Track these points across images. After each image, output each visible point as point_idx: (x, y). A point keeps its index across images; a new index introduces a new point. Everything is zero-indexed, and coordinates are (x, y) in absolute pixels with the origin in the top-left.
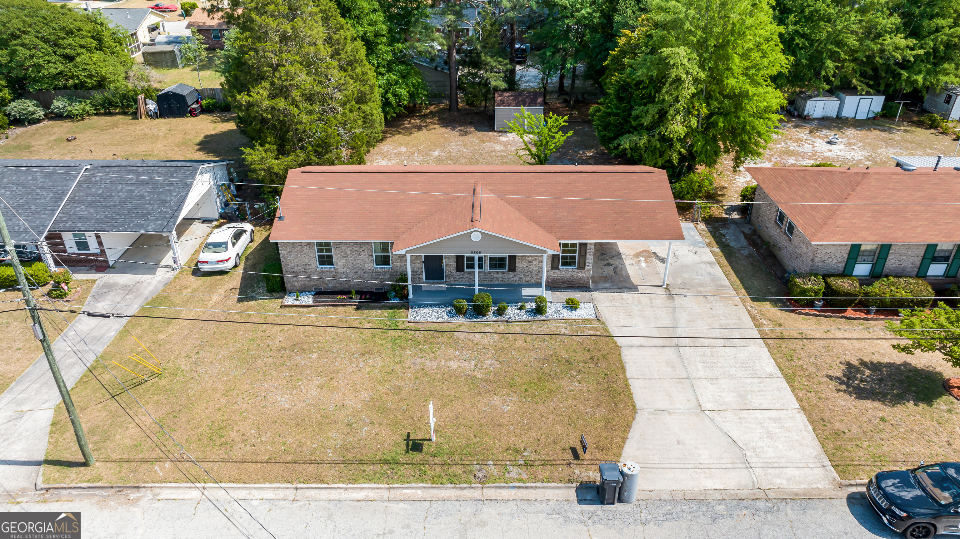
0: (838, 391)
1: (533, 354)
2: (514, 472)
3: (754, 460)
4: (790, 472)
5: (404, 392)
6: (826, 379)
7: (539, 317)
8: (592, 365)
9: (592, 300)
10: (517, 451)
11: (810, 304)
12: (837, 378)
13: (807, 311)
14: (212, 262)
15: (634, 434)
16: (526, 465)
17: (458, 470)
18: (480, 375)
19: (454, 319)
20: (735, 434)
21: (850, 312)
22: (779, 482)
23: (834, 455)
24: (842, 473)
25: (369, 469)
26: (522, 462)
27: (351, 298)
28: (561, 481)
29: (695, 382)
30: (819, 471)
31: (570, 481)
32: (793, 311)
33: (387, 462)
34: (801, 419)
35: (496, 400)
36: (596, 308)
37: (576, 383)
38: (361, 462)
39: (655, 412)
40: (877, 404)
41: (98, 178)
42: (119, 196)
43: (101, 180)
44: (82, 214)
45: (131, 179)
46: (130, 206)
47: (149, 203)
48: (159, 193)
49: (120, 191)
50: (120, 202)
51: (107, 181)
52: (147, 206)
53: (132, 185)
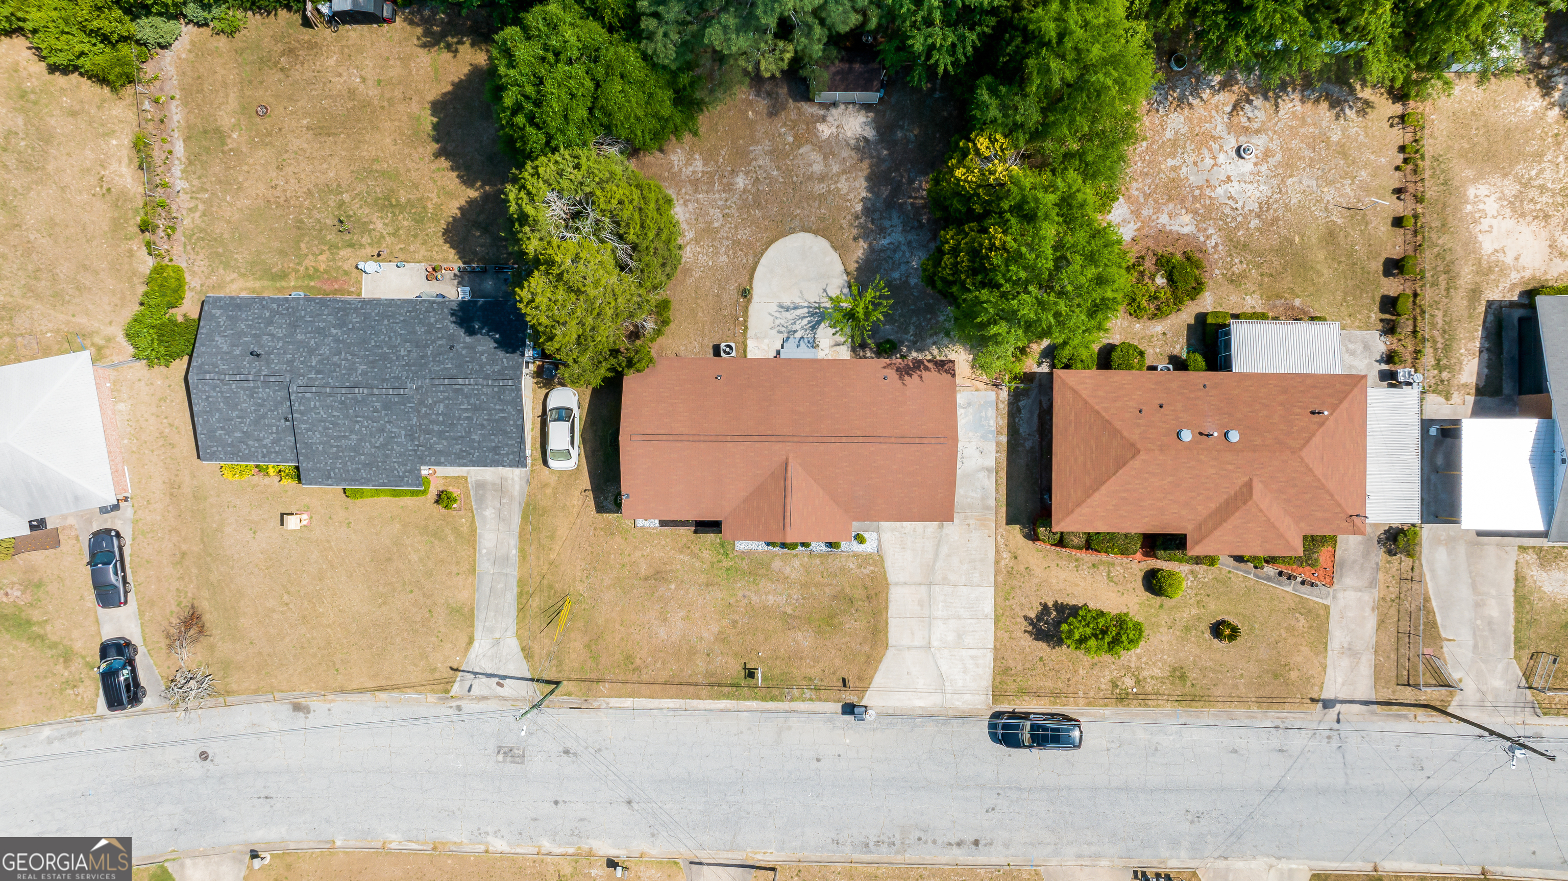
0: (1025, 631)
1: (827, 590)
2: (808, 693)
3: (948, 688)
4: (967, 697)
5: (739, 625)
6: (1023, 620)
7: (835, 551)
8: (866, 604)
9: (877, 530)
10: (810, 679)
12: (1031, 619)
15: (883, 667)
16: (815, 689)
17: (776, 692)
18: (789, 611)
19: (769, 548)
20: (944, 669)
22: (958, 704)
23: (997, 687)
25: (726, 690)
26: (813, 687)
28: (835, 700)
29: (932, 622)
30: (983, 697)
31: (840, 701)
33: (732, 685)
34: (990, 657)
35: (799, 636)
36: (879, 540)
37: (853, 622)
38: (719, 685)
39: (900, 648)
40: (1044, 645)
41: (430, 401)
42: (461, 425)
43: (435, 403)
44: (438, 447)
45: (462, 403)
46: (477, 438)
47: (493, 434)
48: (497, 421)
49: (459, 419)
50: (466, 432)
51: (442, 405)
52: (493, 437)
53: (467, 409)
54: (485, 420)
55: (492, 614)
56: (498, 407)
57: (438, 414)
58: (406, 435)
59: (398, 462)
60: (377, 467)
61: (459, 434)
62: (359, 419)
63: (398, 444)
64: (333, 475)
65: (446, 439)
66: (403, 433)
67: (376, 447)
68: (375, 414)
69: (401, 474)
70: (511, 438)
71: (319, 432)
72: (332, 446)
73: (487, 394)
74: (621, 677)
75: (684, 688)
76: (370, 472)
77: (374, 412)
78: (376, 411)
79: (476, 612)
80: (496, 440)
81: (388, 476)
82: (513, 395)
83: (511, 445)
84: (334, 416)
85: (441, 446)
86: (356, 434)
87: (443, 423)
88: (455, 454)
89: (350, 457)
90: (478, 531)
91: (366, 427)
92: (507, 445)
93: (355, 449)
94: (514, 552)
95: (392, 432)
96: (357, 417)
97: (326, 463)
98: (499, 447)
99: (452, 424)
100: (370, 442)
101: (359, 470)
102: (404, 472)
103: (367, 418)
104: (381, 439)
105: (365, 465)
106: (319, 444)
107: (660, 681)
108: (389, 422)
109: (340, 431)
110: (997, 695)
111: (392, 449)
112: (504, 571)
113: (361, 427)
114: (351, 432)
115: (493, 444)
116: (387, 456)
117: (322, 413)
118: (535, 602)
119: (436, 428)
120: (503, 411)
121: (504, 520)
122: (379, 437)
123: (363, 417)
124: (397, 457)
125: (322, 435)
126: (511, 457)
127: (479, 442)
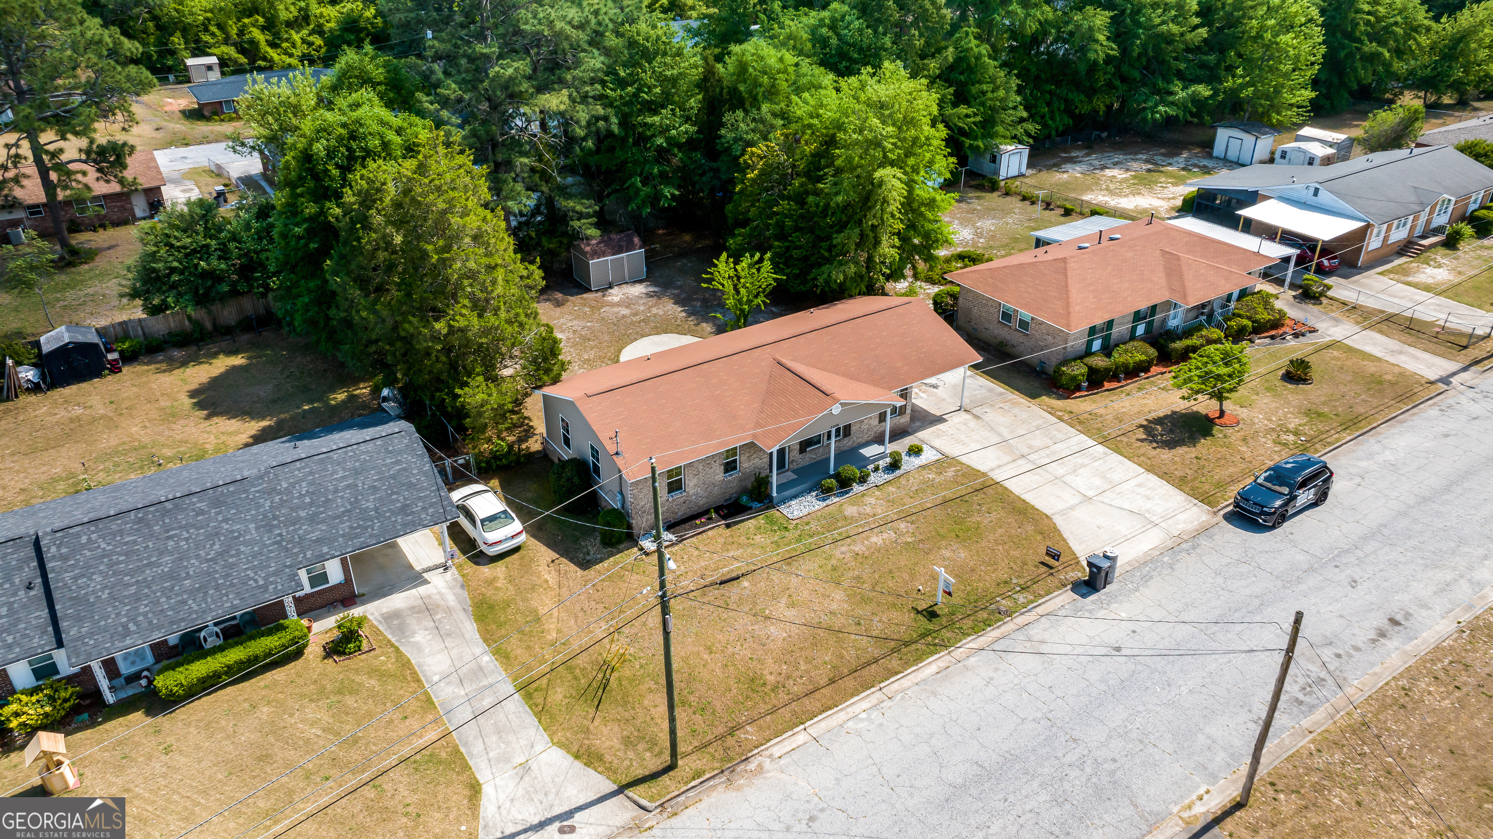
2: (1021, 598)
3: (1154, 519)
4: (1181, 517)
6: (1139, 443)
7: (898, 473)
9: (924, 440)
10: (1006, 582)
11: (1078, 388)
12: (1145, 439)
13: (1077, 394)
14: (506, 540)
16: (1023, 589)
17: (983, 615)
19: (828, 502)
20: (1127, 506)
21: (1107, 385)
22: (1181, 526)
24: (1209, 504)
26: (1018, 589)
27: (710, 519)
28: (1058, 588)
29: (1064, 479)
30: (1195, 509)
31: (1065, 586)
32: (1068, 398)
34: (1153, 480)
35: (946, 553)
36: (933, 446)
39: (1062, 513)
41: (285, 485)
42: (342, 497)
43: (293, 485)
44: (313, 536)
45: (335, 472)
46: (371, 505)
47: (393, 493)
48: (393, 477)
49: (336, 491)
50: (351, 503)
51: (304, 484)
52: (394, 497)
53: (344, 478)
54: (375, 481)
55: (494, 738)
56: (388, 461)
57: (301, 496)
58: (257, 528)
59: (253, 568)
60: (217, 588)
61: (342, 509)
62: (171, 533)
63: (246, 543)
64: (132, 627)
65: (323, 521)
66: (252, 526)
67: (208, 561)
68: (199, 518)
69: (261, 582)
70: (422, 489)
71: (101, 572)
72: (127, 585)
73: (368, 451)
74: (763, 708)
75: (865, 672)
76: (204, 599)
77: (197, 515)
78: (202, 512)
79: (463, 750)
80: (401, 498)
81: (238, 594)
82: (406, 441)
83: (426, 496)
84: (126, 543)
85: (317, 533)
86: (171, 553)
87: (311, 504)
88: (343, 536)
89: (163, 591)
90: (413, 662)
91: (187, 539)
92: (420, 498)
93: (172, 576)
94: (486, 658)
95: (233, 531)
96: (167, 531)
97: (118, 615)
98: (408, 505)
99: (328, 501)
100: (197, 557)
101: (184, 602)
102: (266, 578)
103: (186, 528)
104: (216, 547)
105: (192, 592)
106: (102, 590)
107: (822, 682)
108: (226, 520)
109: (141, 560)
110: (1207, 499)
111: (239, 552)
112: (485, 682)
113: (177, 543)
114: (161, 554)
115: (399, 505)
116: (232, 566)
117: (103, 545)
118: (558, 695)
119: (303, 514)
120: (398, 462)
121: (449, 635)
122: (212, 545)
123: (180, 527)
124: (248, 562)
125: (106, 576)
126: (431, 510)
127: (376, 509)
